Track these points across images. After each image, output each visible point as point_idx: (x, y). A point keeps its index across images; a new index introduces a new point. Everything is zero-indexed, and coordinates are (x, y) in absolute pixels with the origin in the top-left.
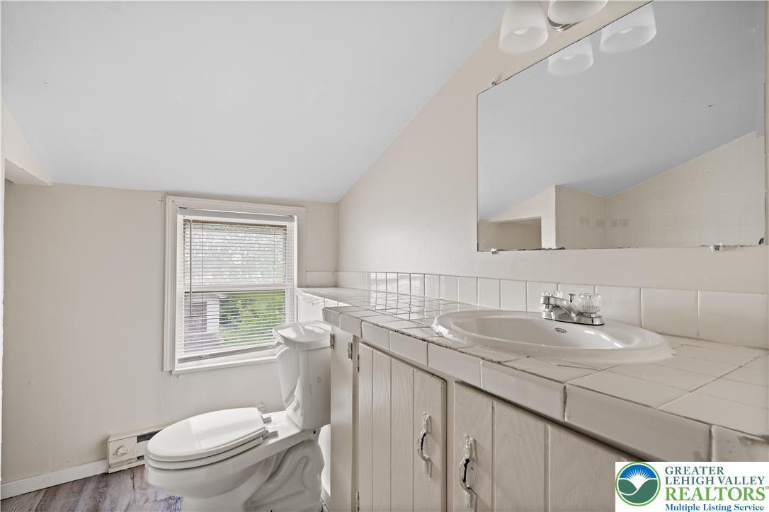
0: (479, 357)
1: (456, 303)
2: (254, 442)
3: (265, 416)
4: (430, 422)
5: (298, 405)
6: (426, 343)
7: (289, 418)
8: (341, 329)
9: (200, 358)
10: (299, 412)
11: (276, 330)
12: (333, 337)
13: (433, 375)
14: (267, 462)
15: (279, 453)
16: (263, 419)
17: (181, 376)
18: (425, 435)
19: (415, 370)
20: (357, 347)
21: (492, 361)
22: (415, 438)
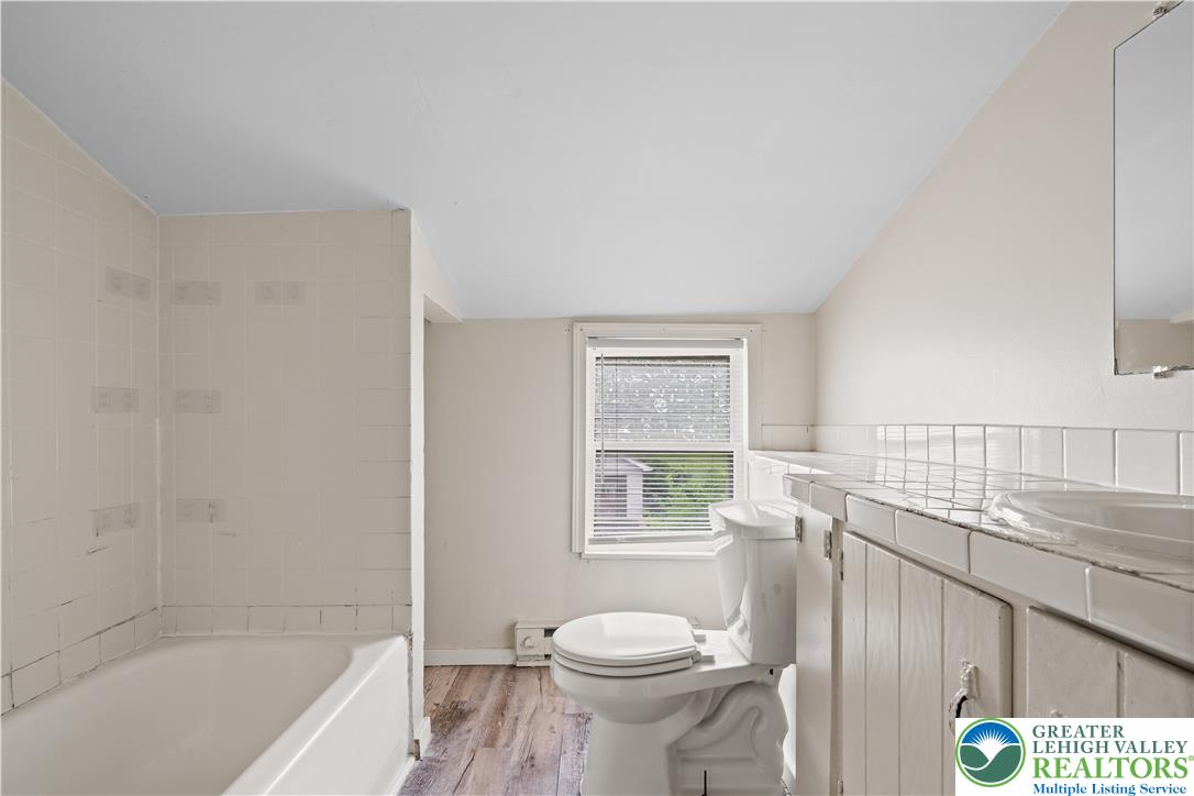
0: (1087, 561)
1: (1060, 481)
2: (681, 662)
3: (698, 632)
4: (975, 677)
5: (745, 625)
6: (968, 531)
7: (731, 642)
8: (813, 506)
9: (614, 541)
10: (747, 635)
11: (714, 508)
12: (800, 522)
13: (983, 592)
14: (698, 696)
15: (717, 689)
16: (694, 636)
17: (592, 562)
18: (964, 699)
19: (946, 581)
20: (840, 537)
21: (1115, 569)
22: (945, 702)
